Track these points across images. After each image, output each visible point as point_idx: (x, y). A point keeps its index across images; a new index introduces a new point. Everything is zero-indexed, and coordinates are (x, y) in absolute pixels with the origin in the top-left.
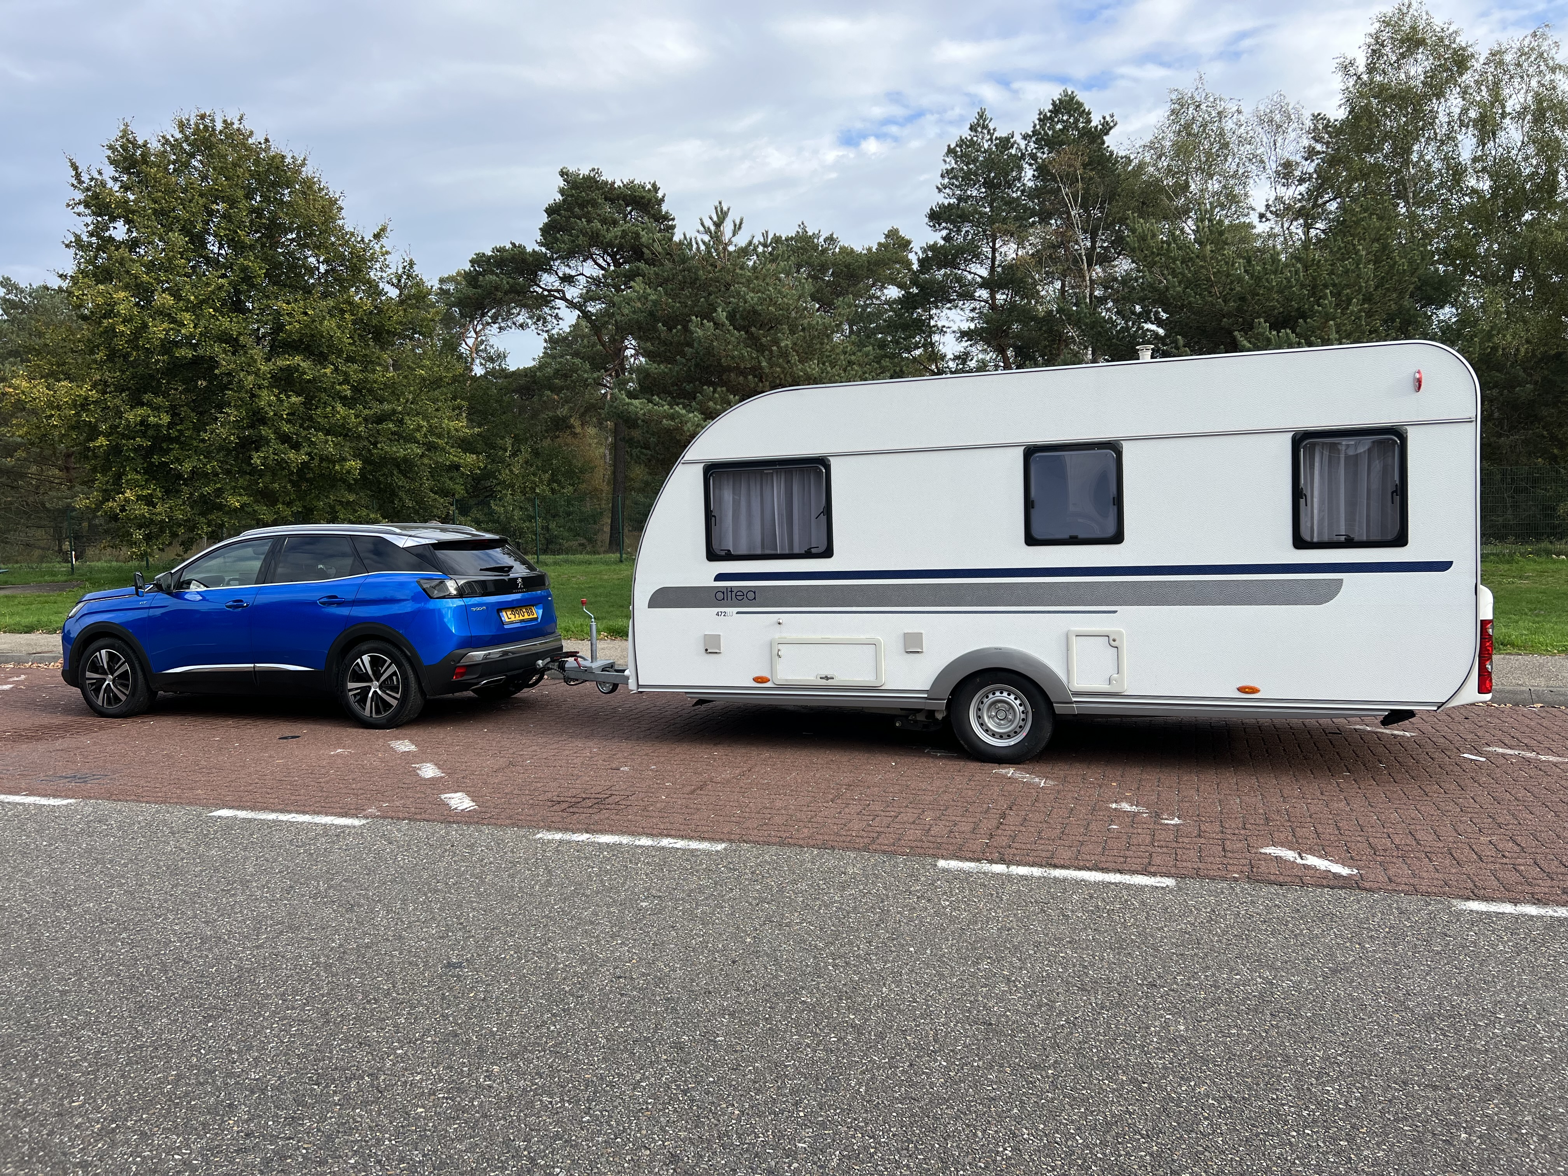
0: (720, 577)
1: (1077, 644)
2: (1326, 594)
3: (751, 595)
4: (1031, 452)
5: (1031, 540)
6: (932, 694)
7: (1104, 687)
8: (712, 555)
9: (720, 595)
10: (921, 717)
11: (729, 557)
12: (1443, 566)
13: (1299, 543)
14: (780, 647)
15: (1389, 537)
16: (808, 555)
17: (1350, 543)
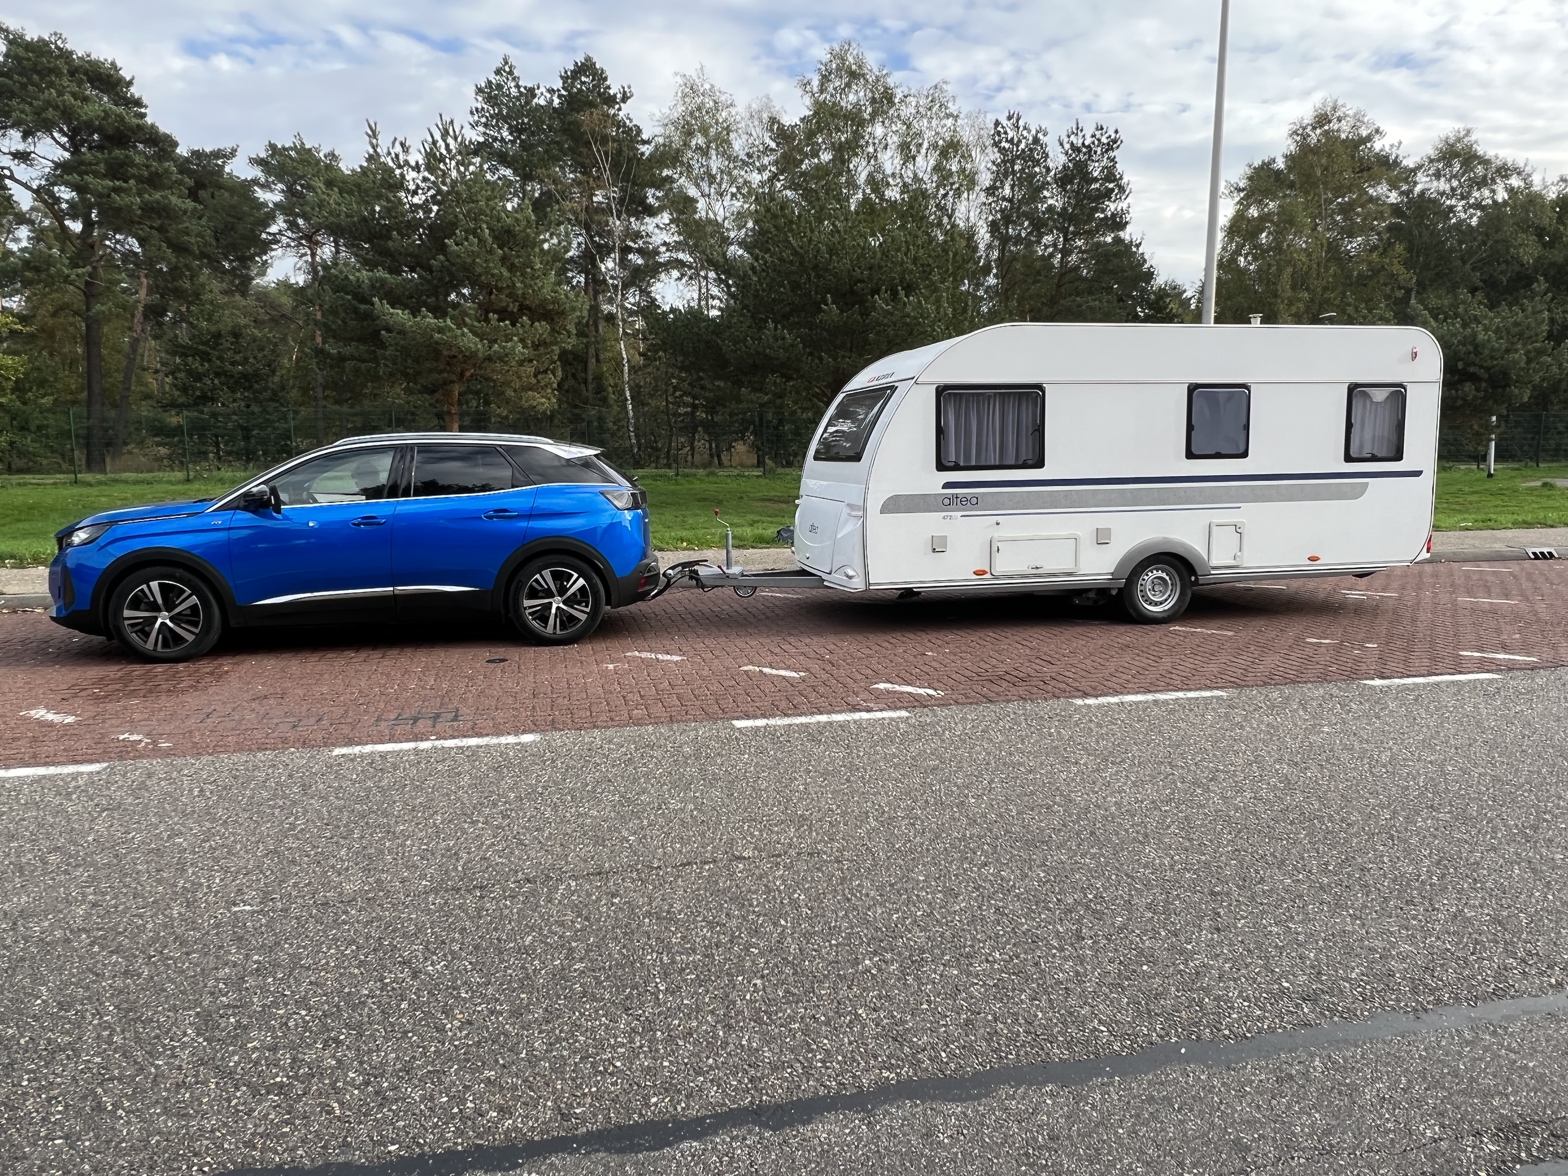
0: (947, 485)
1: (1215, 529)
2: (1360, 492)
3: (974, 501)
4: (1193, 389)
5: (1190, 455)
6: (1115, 576)
7: (1232, 562)
8: (941, 466)
9: (947, 501)
10: (1092, 595)
11: (957, 468)
12: (1418, 474)
13: (1348, 458)
14: (999, 544)
15: (1390, 455)
16: (1024, 466)
17: (1374, 459)
